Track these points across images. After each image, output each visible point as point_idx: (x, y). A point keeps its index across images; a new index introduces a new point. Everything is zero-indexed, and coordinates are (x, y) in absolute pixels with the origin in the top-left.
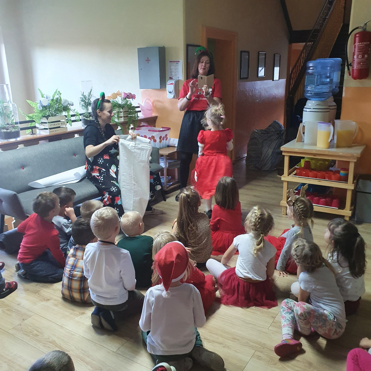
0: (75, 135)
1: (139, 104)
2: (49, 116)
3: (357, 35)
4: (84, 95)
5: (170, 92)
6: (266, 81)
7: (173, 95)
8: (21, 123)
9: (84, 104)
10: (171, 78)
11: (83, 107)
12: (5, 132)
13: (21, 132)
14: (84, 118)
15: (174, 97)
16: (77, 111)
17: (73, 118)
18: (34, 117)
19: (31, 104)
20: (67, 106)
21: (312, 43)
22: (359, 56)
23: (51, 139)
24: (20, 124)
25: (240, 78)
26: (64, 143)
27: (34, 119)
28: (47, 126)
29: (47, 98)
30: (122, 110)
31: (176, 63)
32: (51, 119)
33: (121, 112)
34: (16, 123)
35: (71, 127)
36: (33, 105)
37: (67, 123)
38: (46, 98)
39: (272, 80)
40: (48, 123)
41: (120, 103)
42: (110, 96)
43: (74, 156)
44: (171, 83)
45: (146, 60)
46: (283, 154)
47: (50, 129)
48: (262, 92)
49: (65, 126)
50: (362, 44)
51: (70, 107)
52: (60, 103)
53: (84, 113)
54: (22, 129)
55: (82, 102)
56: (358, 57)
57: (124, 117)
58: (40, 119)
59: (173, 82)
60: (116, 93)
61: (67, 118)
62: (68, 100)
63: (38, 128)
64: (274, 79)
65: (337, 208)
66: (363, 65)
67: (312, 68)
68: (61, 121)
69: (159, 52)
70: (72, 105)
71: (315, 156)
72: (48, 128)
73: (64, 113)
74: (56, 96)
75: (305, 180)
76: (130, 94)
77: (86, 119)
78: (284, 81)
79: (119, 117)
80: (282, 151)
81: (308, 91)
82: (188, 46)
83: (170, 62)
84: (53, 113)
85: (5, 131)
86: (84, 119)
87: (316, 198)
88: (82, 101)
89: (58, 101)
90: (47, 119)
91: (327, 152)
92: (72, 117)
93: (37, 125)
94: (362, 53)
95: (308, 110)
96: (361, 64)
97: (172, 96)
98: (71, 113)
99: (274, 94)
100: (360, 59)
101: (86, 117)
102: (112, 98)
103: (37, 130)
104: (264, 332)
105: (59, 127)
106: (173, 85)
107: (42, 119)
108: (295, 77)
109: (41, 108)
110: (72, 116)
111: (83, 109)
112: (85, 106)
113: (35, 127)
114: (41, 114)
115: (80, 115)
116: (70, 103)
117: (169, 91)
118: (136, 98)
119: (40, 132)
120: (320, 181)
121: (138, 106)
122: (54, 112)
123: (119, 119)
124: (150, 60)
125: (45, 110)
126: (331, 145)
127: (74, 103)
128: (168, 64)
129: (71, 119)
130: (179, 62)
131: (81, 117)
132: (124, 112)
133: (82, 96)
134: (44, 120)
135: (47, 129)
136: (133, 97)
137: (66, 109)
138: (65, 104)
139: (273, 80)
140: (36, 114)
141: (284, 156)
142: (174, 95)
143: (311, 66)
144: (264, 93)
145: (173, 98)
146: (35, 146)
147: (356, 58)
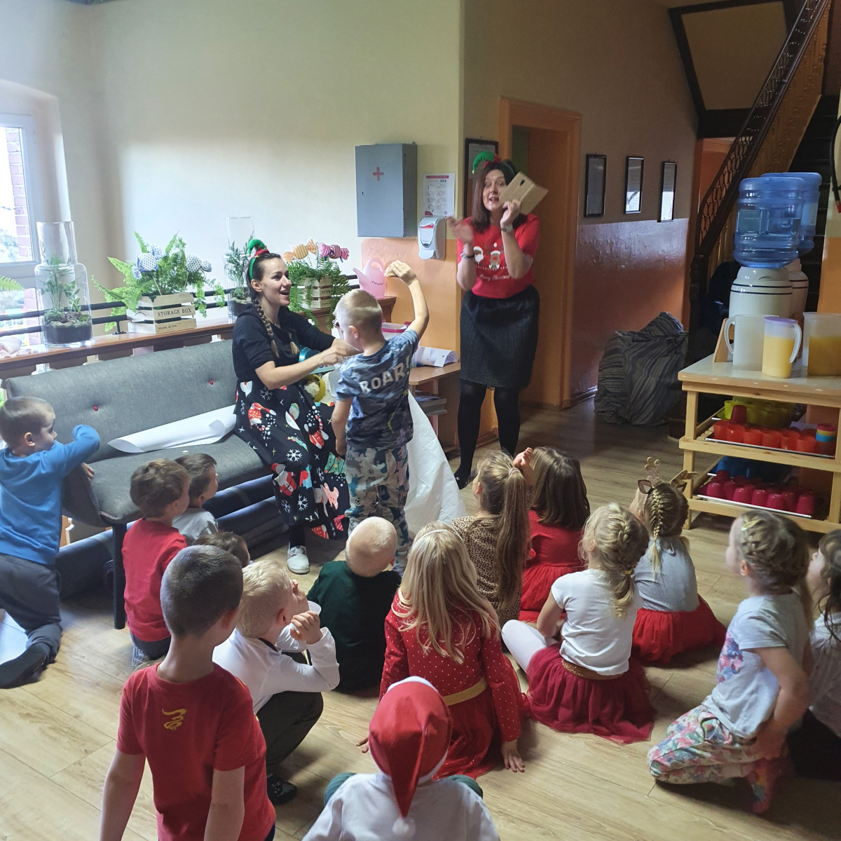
0: (213, 336)
1: (355, 270)
2: (157, 293)
4: (235, 248)
5: (426, 245)
6: (643, 222)
7: (433, 251)
8: (95, 307)
9: (235, 269)
10: (429, 214)
11: (233, 275)
12: (58, 329)
13: (94, 328)
14: (235, 299)
15: (435, 254)
16: (219, 283)
17: (210, 300)
18: (124, 295)
19: (117, 265)
20: (197, 273)
21: (751, 138)
23: (160, 344)
24: (92, 309)
25: (585, 216)
26: (188, 354)
27: (123, 301)
28: (151, 316)
29: (154, 255)
30: (317, 283)
31: (441, 181)
32: (162, 300)
33: (316, 288)
34: (85, 308)
35: (204, 320)
36: (121, 269)
37: (197, 309)
38: (151, 254)
39: (656, 221)
40: (155, 308)
41: (314, 267)
42: (292, 251)
43: (209, 384)
44: (428, 224)
45: (374, 174)
46: (684, 388)
47: (159, 322)
48: (633, 246)
49: (190, 317)
51: (202, 275)
52: (182, 265)
53: (234, 287)
54: (96, 321)
55: (231, 264)
57: (322, 298)
58: (138, 300)
59: (434, 223)
60: (305, 244)
61: (195, 299)
62: (200, 258)
63: (130, 319)
64: (662, 219)
65: (810, 517)
67: (751, 195)
68: (182, 304)
69: (404, 155)
70: (209, 270)
71: (757, 394)
72: (153, 319)
73: (191, 288)
74: (174, 251)
75: (734, 448)
76: (337, 247)
77: (238, 301)
78: (683, 223)
79: (310, 299)
80: (681, 383)
81: (744, 246)
82: (469, 143)
83: (428, 177)
84: (166, 286)
85: (60, 324)
86: (234, 302)
87: (758, 492)
88: (230, 262)
89: (178, 260)
90: (153, 301)
91: (786, 386)
92: (206, 298)
93: (130, 313)
95: (742, 289)
97: (429, 253)
98: (206, 288)
99: (661, 253)
101: (239, 298)
102: (295, 255)
103: (130, 325)
104: (639, 802)
105: (179, 319)
106: (432, 230)
107: (141, 299)
108: (710, 213)
109: (140, 275)
110: (208, 294)
111: (232, 279)
112: (236, 272)
113: (125, 318)
114: (140, 289)
115: (226, 292)
116: (203, 265)
117: (424, 243)
118: (349, 257)
119: (135, 329)
120: (769, 453)
121: (354, 274)
122: (169, 286)
123: (310, 304)
124: (382, 174)
125: (148, 280)
126: (795, 371)
127: (212, 267)
128: (422, 183)
129: (204, 301)
130: (448, 177)
131: (227, 298)
132: (323, 287)
133: (231, 252)
134: (146, 302)
135: (151, 322)
136: (342, 254)
137: (194, 278)
138: (194, 269)
139: (659, 221)
140: (129, 289)
141: (686, 393)
142: (435, 252)
143: (750, 189)
144: (639, 250)
145: (431, 258)
146: (125, 359)
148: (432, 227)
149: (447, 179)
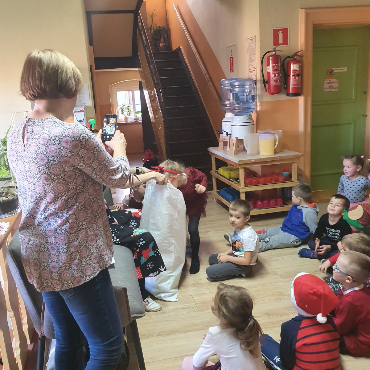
3: (271, 58)
5: (80, 121)
22: (277, 75)
50: (277, 65)
56: (275, 76)
59: (84, 109)
66: (279, 82)
94: (279, 72)
96: (279, 81)
100: (277, 77)
147: (273, 76)
148: (83, 111)
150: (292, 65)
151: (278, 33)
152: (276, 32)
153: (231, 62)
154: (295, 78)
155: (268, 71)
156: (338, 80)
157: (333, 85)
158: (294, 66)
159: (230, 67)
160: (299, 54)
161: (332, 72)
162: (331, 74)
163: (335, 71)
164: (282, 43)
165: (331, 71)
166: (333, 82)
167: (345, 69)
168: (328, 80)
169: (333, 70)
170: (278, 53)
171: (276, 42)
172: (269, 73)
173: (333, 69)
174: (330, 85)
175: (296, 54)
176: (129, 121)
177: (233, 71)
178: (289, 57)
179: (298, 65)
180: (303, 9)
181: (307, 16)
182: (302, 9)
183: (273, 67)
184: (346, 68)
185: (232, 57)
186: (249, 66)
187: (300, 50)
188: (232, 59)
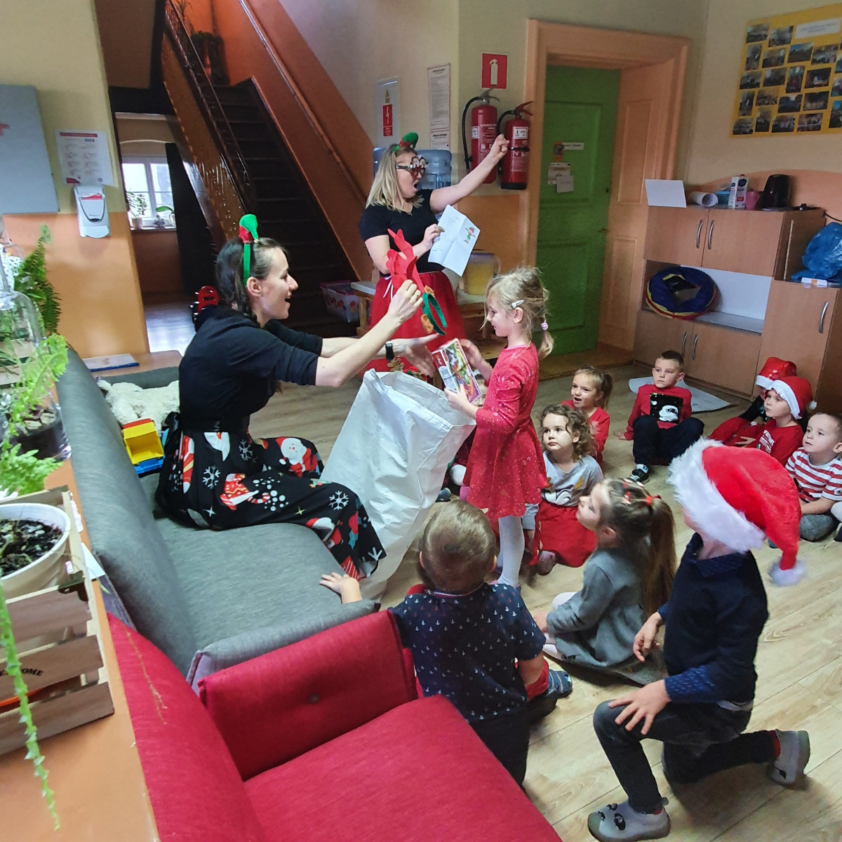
3: (480, 111)
5: (94, 220)
10: (72, 181)
31: (86, 140)
44: (91, 195)
50: (492, 126)
59: (101, 192)
83: (63, 134)
97: (101, 230)
106: (101, 202)
117: (91, 218)
128: (55, 141)
130: (97, 135)
147: (484, 147)
148: (101, 197)
149: (95, 138)
150: (514, 128)
151: (491, 62)
152: (487, 58)
153: (388, 115)
154: (520, 155)
155: (474, 136)
156: (569, 165)
157: (562, 172)
158: (520, 130)
159: (385, 123)
160: (525, 108)
161: (561, 149)
162: (561, 154)
163: (566, 148)
164: (496, 83)
165: (559, 147)
166: (563, 169)
167: (581, 147)
168: (555, 165)
169: (563, 146)
170: (493, 103)
171: (486, 81)
172: (475, 141)
173: (564, 144)
174: (558, 172)
175: (520, 109)
176: (144, 227)
177: (391, 134)
178: (509, 112)
179: (525, 130)
180: (535, 21)
181: (540, 35)
182: (531, 19)
183: (485, 129)
184: (582, 144)
185: (390, 106)
186: (432, 125)
187: (524, 102)
188: (388, 109)
